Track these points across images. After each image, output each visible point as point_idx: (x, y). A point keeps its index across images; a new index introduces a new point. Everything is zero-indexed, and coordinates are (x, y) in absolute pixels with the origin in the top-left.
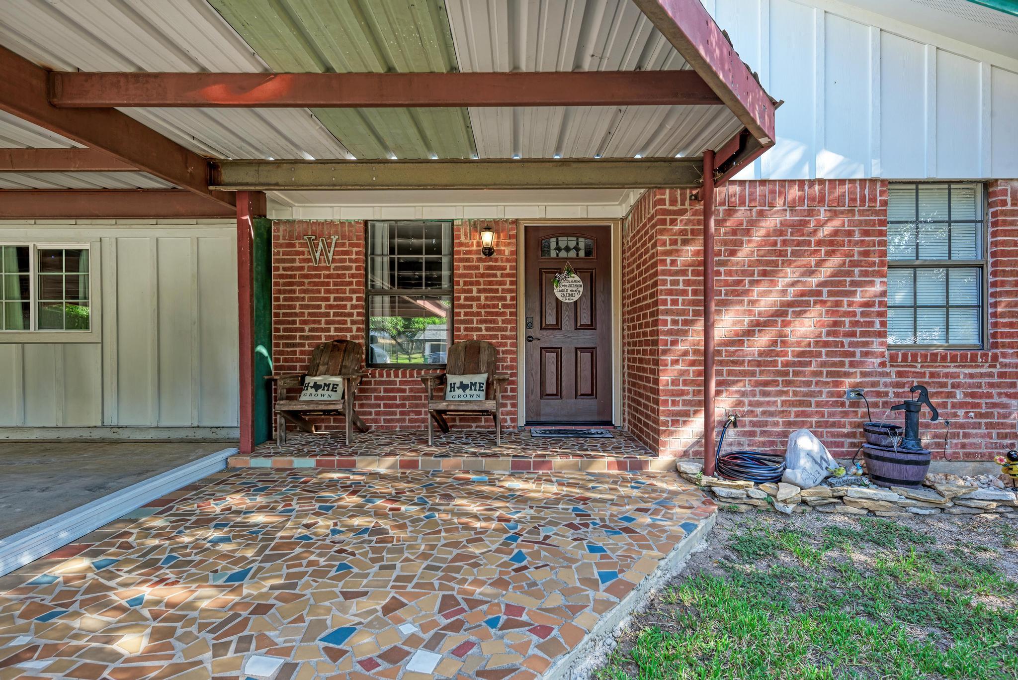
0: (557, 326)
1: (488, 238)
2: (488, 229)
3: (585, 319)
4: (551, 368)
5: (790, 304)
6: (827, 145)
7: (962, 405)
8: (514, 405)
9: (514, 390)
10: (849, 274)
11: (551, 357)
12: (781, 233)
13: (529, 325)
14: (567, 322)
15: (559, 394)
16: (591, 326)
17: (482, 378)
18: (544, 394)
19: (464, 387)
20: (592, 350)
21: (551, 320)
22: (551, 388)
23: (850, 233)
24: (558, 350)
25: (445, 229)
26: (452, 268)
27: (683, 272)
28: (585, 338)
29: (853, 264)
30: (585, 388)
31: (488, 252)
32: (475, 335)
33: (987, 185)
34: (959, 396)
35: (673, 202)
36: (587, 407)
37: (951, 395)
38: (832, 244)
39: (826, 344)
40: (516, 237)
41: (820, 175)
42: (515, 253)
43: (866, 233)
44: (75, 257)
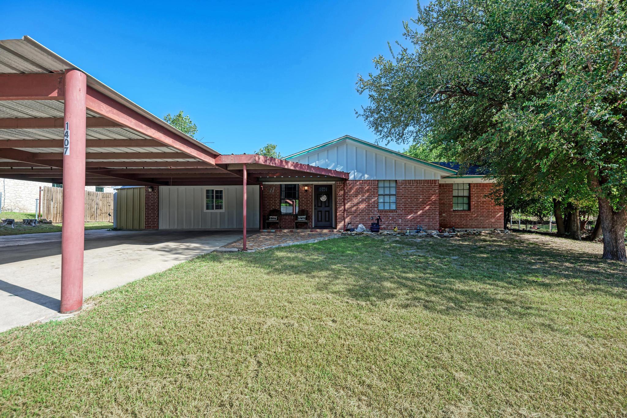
0: (321, 206)
1: (306, 188)
2: (306, 186)
3: (327, 205)
4: (320, 215)
5: (360, 202)
6: (366, 173)
7: (391, 220)
8: (312, 223)
9: (312, 220)
10: (371, 196)
11: (320, 213)
12: (359, 189)
13: (315, 206)
14: (323, 206)
15: (321, 221)
16: (328, 206)
17: (305, 217)
18: (318, 221)
19: (301, 218)
20: (329, 211)
21: (320, 205)
22: (320, 220)
23: (371, 189)
24: (321, 211)
25: (297, 186)
26: (298, 194)
27: (341, 196)
28: (327, 209)
29: (372, 195)
30: (327, 220)
31: (306, 191)
32: (303, 208)
33: (396, 181)
34: (391, 218)
35: (339, 184)
36: (327, 224)
37: (389, 218)
38: (368, 191)
39: (367, 209)
40: (312, 187)
41: (365, 179)
42: (312, 191)
43: (374, 189)
44: (221, 191)
